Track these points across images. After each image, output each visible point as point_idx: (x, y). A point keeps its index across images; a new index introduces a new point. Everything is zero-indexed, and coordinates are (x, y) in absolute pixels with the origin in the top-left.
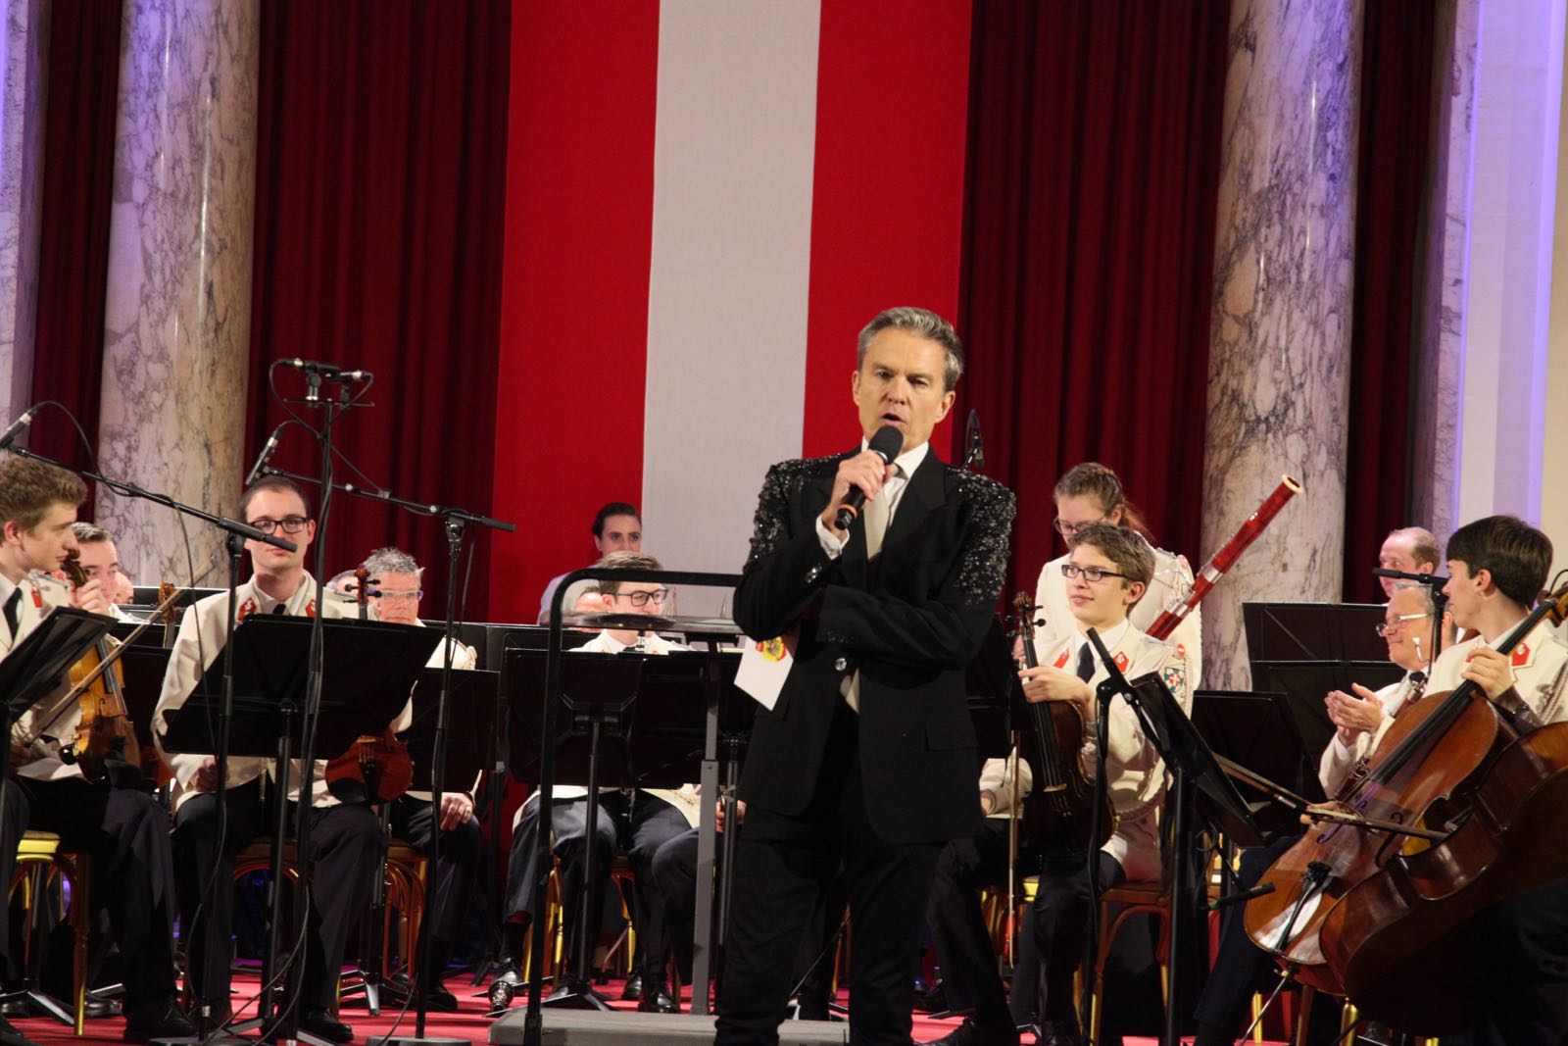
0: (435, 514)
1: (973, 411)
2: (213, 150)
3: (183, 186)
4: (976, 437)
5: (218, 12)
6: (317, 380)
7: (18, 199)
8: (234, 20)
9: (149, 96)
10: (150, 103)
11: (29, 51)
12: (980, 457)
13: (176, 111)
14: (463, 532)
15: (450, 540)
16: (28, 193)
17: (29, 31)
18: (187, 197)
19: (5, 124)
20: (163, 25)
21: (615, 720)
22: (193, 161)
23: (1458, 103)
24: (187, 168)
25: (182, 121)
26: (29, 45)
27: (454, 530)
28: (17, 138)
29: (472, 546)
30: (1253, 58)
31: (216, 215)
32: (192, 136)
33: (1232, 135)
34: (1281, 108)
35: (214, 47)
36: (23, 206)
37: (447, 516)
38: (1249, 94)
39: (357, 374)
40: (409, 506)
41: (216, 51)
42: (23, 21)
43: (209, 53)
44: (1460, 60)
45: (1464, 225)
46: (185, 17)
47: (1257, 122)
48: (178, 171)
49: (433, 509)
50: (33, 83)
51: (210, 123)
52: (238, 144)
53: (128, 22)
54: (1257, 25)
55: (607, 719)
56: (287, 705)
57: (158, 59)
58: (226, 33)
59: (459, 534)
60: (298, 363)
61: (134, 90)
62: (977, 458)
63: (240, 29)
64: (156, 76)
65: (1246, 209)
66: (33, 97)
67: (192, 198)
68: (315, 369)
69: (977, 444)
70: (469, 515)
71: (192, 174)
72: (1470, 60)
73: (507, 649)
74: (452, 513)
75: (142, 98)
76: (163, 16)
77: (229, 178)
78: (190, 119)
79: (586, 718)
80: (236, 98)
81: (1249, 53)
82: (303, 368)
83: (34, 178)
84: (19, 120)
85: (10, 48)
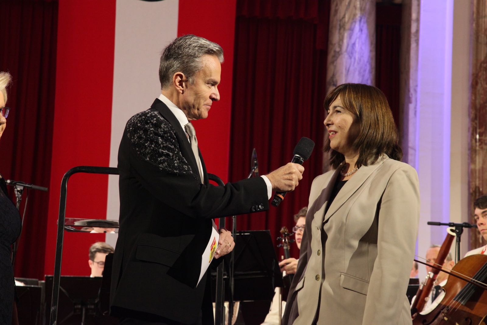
0: (10, 183)
1: (254, 149)
4: (255, 162)
14: (23, 192)
15: (16, 196)
21: (93, 307)
23: (411, 106)
27: (18, 191)
29: (27, 199)
37: (15, 184)
44: (412, 91)
45: (415, 150)
49: (9, 181)
55: (89, 307)
59: (21, 193)
62: (256, 171)
69: (256, 165)
70: (26, 184)
72: (416, 91)
73: (45, 276)
74: (17, 184)
79: (80, 306)
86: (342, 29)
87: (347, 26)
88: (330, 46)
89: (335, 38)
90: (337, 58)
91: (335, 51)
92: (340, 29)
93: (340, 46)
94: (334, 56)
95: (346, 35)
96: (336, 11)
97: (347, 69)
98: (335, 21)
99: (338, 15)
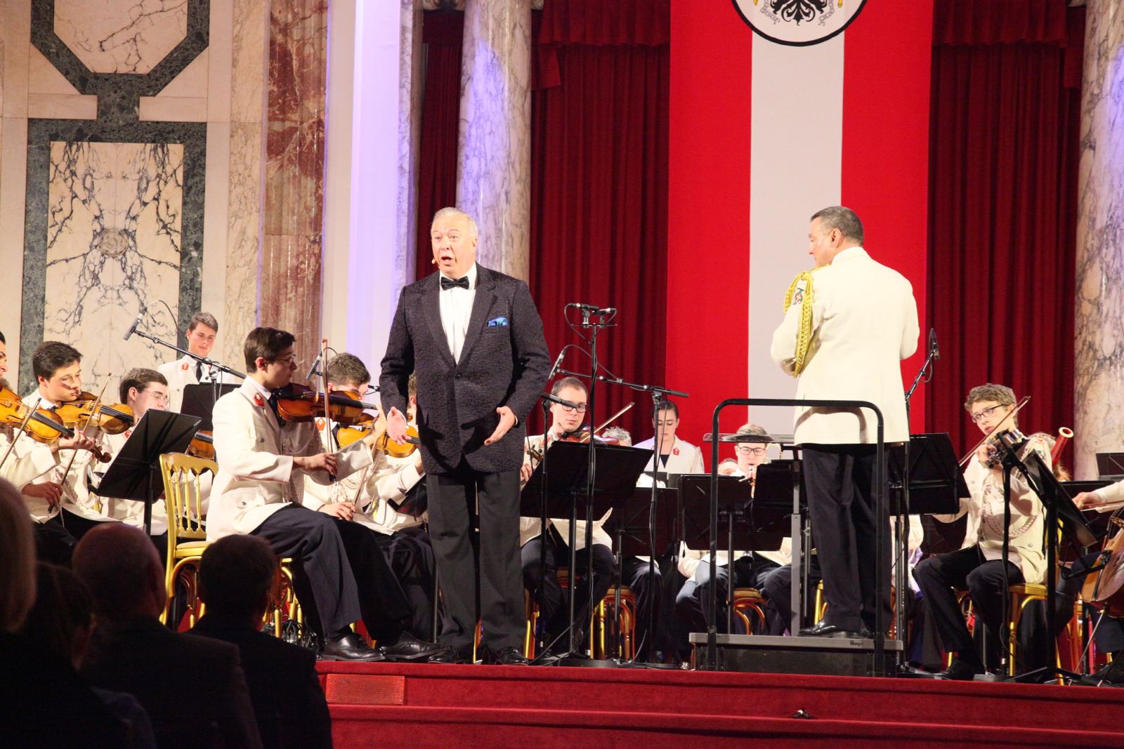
0: (648, 389)
2: (507, 231)
3: (492, 252)
4: (935, 344)
5: (509, 156)
6: (587, 314)
7: (405, 263)
8: (517, 159)
9: (473, 203)
10: (474, 208)
11: (409, 183)
12: (937, 354)
13: (488, 210)
16: (410, 259)
18: (494, 257)
19: (398, 223)
20: (480, 165)
21: (742, 513)
22: (497, 237)
24: (494, 241)
25: (491, 216)
26: (410, 179)
27: (656, 398)
28: (404, 230)
30: (1094, 154)
31: (510, 266)
32: (496, 224)
33: (1083, 198)
34: (1112, 181)
35: (507, 175)
37: (653, 390)
38: (1092, 174)
39: (608, 310)
40: (634, 386)
41: (508, 177)
42: (406, 167)
43: (505, 178)
46: (492, 159)
47: (1097, 189)
48: (489, 242)
49: (645, 387)
50: (412, 200)
51: (505, 217)
52: (521, 227)
53: (461, 164)
54: (1095, 135)
55: (736, 512)
56: (574, 490)
57: (477, 183)
58: (513, 167)
59: (659, 400)
60: (578, 305)
61: (465, 201)
63: (521, 165)
64: (476, 193)
65: (1093, 239)
66: (411, 208)
67: (497, 257)
68: (587, 308)
69: (935, 347)
70: (665, 389)
71: (496, 244)
74: (656, 389)
75: (469, 204)
76: (480, 160)
77: (516, 245)
78: (494, 215)
79: (725, 513)
80: (519, 202)
81: (1092, 151)
82: (581, 308)
83: (413, 252)
84: (405, 220)
85: (400, 182)
86: (1103, 59)
87: (1111, 55)
88: (1085, 86)
89: (1092, 73)
90: (1096, 104)
91: (1092, 94)
92: (1099, 59)
93: (1100, 86)
94: (1091, 102)
95: (1110, 67)
96: (1094, 30)
97: (1112, 121)
98: (1091, 45)
99: (1097, 36)
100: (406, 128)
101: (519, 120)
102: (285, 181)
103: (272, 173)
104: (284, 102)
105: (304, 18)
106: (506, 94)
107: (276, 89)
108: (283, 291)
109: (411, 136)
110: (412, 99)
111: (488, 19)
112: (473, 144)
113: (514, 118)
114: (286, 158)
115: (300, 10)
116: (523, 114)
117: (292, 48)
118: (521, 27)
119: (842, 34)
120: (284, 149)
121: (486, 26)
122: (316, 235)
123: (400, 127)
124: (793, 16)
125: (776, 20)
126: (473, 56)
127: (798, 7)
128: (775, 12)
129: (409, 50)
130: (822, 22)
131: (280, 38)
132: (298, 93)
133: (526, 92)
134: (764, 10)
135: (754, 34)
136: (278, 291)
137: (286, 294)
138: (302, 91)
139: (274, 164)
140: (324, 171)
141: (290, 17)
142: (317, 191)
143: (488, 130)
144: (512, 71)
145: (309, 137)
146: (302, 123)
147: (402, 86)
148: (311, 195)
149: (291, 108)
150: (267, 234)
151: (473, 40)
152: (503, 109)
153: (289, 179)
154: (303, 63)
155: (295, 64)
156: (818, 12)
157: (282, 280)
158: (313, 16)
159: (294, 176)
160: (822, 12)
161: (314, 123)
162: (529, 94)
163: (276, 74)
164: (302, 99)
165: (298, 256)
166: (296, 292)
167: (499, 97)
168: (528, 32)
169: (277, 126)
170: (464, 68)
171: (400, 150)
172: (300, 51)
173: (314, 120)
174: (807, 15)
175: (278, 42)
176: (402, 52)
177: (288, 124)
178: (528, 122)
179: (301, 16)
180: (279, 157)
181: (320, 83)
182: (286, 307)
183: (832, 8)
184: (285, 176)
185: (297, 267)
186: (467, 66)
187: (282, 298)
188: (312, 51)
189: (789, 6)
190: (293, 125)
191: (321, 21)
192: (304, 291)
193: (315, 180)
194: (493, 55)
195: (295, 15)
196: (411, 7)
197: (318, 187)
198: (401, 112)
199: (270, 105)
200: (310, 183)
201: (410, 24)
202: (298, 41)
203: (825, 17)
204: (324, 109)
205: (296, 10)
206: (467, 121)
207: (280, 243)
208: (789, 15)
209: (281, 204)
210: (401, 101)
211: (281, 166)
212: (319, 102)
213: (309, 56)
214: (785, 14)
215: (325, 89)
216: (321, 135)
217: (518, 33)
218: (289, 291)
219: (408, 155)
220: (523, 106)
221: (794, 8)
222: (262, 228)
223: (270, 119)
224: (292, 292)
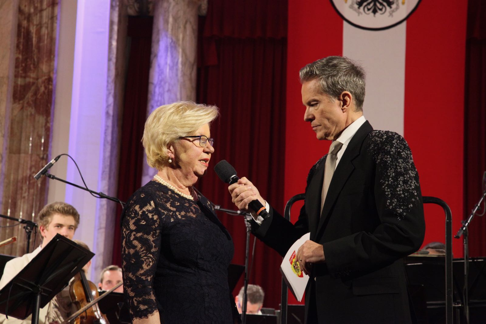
15: (247, 226)
16: (112, 174)
17: (113, 116)
27: (248, 221)
28: (108, 154)
36: (110, 178)
37: (245, 215)
40: (229, 212)
42: (111, 112)
50: (115, 135)
66: (115, 141)
83: (114, 169)
84: (109, 148)
85: (106, 122)
100: (112, 86)
101: (188, 83)
102: (25, 117)
103: (16, 112)
104: (26, 65)
105: (41, 10)
106: (180, 66)
107: (20, 57)
108: (19, 192)
109: (115, 93)
110: (117, 69)
111: (168, 17)
112: (156, 98)
113: (184, 81)
114: (25, 102)
115: (39, 5)
116: (190, 80)
117: (33, 29)
118: (190, 23)
119: (404, 24)
120: (24, 96)
121: (167, 22)
122: (44, 155)
123: (107, 86)
124: (371, 10)
125: (359, 13)
126: (158, 41)
127: (375, 5)
128: (359, 8)
129: (115, 36)
130: (391, 14)
131: (25, 23)
132: (36, 59)
133: (193, 65)
134: (351, 7)
135: (345, 23)
136: (16, 192)
137: (22, 194)
138: (39, 59)
139: (17, 106)
140: (52, 111)
141: (32, 10)
142: (46, 124)
143: (166, 88)
144: (184, 51)
145: (42, 89)
146: (37, 79)
147: (109, 60)
148: (42, 127)
149: (30, 69)
150: (10, 153)
151: (158, 31)
152: (177, 75)
153: (27, 116)
154: (40, 39)
155: (34, 40)
156: (388, 8)
157: (19, 184)
158: (47, 10)
159: (31, 115)
160: (391, 7)
161: (46, 79)
162: (195, 68)
163: (21, 47)
164: (38, 62)
165: (31, 169)
166: (29, 192)
167: (175, 68)
168: (195, 27)
169: (20, 81)
170: (153, 49)
171: (107, 101)
172: (38, 31)
173: (46, 77)
174: (381, 10)
175: (23, 26)
176: (111, 38)
177: (28, 80)
178: (194, 84)
179: (39, 8)
180: (21, 102)
181: (51, 54)
182: (21, 203)
183: (398, 5)
184: (25, 114)
185: (30, 176)
186: (154, 49)
187: (19, 196)
188: (46, 32)
189: (369, 4)
190: (31, 80)
191: (53, 12)
192: (34, 192)
193: (45, 117)
194: (171, 41)
195: (36, 8)
196: (117, 9)
197: (47, 122)
198: (108, 76)
199: (17, 67)
200: (41, 119)
201: (116, 19)
202: (37, 25)
203: (393, 11)
204: (53, 70)
205: (36, 5)
206: (153, 84)
207: (19, 159)
208: (369, 10)
209: (21, 132)
210: (109, 70)
211: (22, 108)
212: (50, 66)
213: (44, 35)
214: (366, 9)
215: (54, 56)
216: (50, 87)
217: (188, 26)
218: (23, 192)
219: (112, 105)
220: (191, 74)
221: (372, 5)
222: (6, 149)
223: (16, 76)
224: (25, 192)
